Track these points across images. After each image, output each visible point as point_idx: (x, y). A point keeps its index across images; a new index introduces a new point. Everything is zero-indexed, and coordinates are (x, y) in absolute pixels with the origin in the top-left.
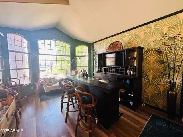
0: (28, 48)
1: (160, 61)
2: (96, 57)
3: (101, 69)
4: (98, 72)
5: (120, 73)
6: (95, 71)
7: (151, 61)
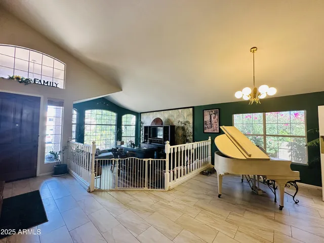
0: (77, 119)
1: (184, 135)
2: (143, 129)
3: (147, 140)
4: (144, 142)
5: (161, 143)
6: (141, 142)
7: (180, 135)
